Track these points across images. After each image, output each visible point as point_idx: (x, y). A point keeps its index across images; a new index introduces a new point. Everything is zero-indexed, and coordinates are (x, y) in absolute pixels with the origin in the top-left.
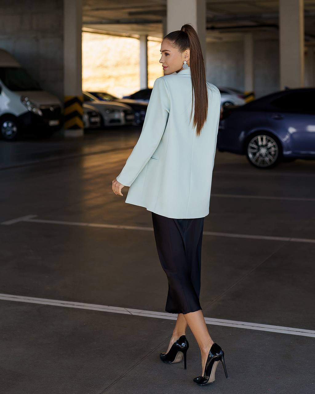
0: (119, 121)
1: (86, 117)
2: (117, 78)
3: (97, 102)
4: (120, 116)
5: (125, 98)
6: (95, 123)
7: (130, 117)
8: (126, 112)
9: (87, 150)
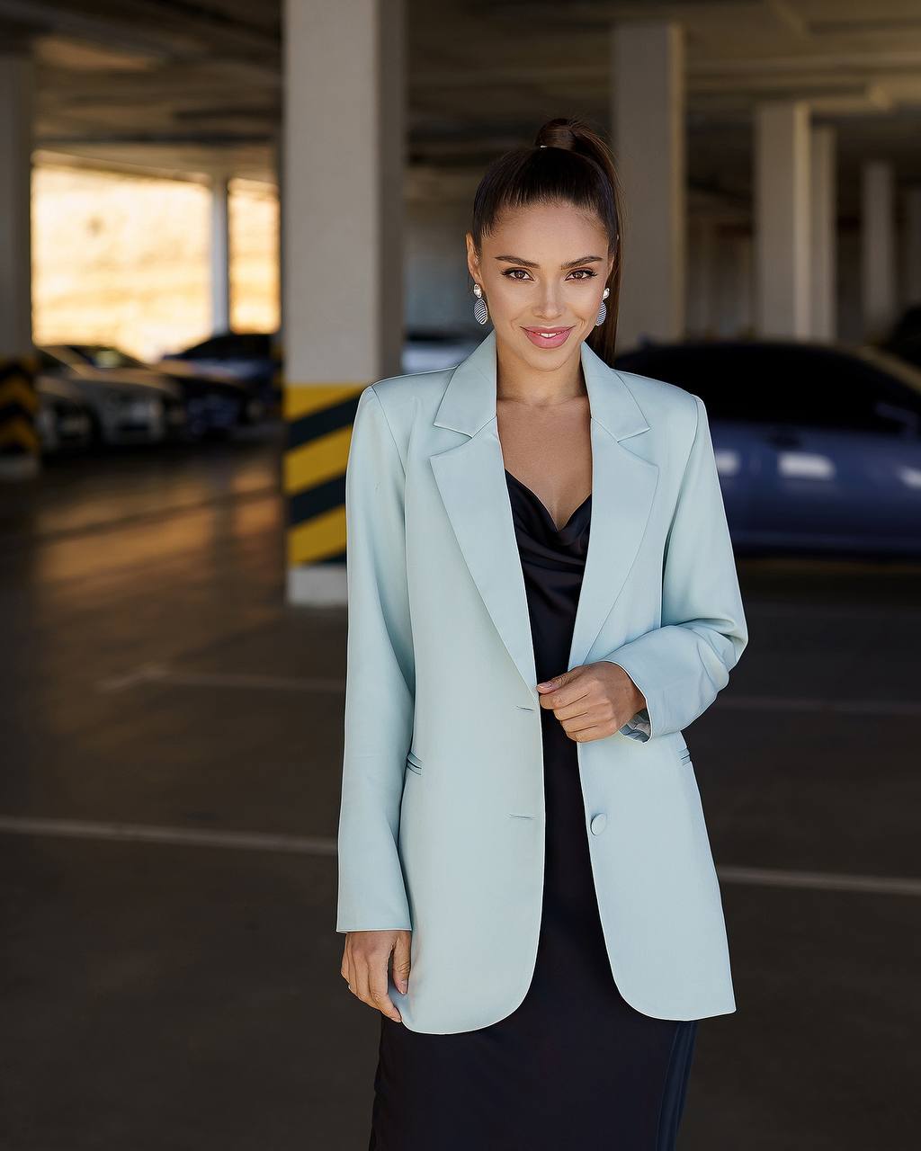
0: (143, 427)
1: (46, 420)
2: (148, 298)
3: (81, 371)
4: (147, 412)
5: (168, 358)
6: (74, 437)
7: (178, 416)
8: (167, 403)
9: (52, 521)
